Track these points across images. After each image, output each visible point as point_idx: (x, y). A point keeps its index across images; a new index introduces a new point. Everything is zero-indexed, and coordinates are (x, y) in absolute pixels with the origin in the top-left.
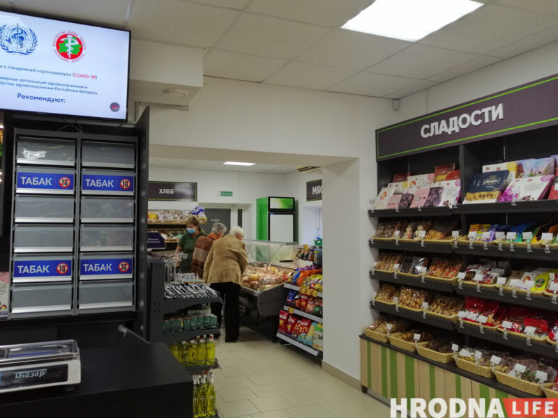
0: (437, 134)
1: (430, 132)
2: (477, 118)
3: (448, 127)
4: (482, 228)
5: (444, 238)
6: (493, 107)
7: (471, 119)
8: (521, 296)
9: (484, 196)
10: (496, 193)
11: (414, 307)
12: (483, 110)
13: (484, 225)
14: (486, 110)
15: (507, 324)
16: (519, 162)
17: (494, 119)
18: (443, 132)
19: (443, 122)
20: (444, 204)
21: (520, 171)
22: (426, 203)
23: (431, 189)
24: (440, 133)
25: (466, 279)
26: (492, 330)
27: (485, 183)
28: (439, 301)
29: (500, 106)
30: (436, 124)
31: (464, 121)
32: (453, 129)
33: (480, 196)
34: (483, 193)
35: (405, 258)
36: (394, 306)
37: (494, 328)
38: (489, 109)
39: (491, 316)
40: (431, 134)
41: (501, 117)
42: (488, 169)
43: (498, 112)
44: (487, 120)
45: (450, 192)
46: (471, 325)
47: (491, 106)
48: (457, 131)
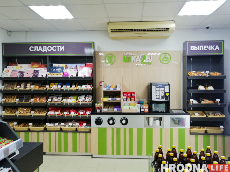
0: (37, 50)
1: (34, 49)
2: (54, 48)
3: (43, 49)
4: (55, 84)
5: (39, 88)
6: (61, 47)
7: (52, 48)
8: (71, 104)
9: (58, 74)
10: (62, 74)
11: (26, 114)
12: (57, 47)
13: (56, 84)
14: (58, 47)
15: (65, 113)
16: (66, 64)
17: (61, 50)
18: (40, 51)
19: (40, 47)
20: (41, 76)
21: (66, 67)
22: (33, 76)
23: (34, 70)
24: (39, 51)
25: (51, 101)
26: (60, 116)
27: (57, 70)
28: (36, 110)
29: (63, 47)
30: (37, 47)
31: (50, 48)
32: (45, 50)
33: (56, 74)
34: (57, 73)
35: (19, 96)
36: (16, 115)
37: (61, 115)
38: (59, 47)
39: (59, 112)
40: (35, 50)
41: (63, 50)
42: (55, 65)
43: (62, 48)
44: (58, 50)
45: (43, 72)
46: (52, 116)
47: (60, 46)
48: (46, 51)
